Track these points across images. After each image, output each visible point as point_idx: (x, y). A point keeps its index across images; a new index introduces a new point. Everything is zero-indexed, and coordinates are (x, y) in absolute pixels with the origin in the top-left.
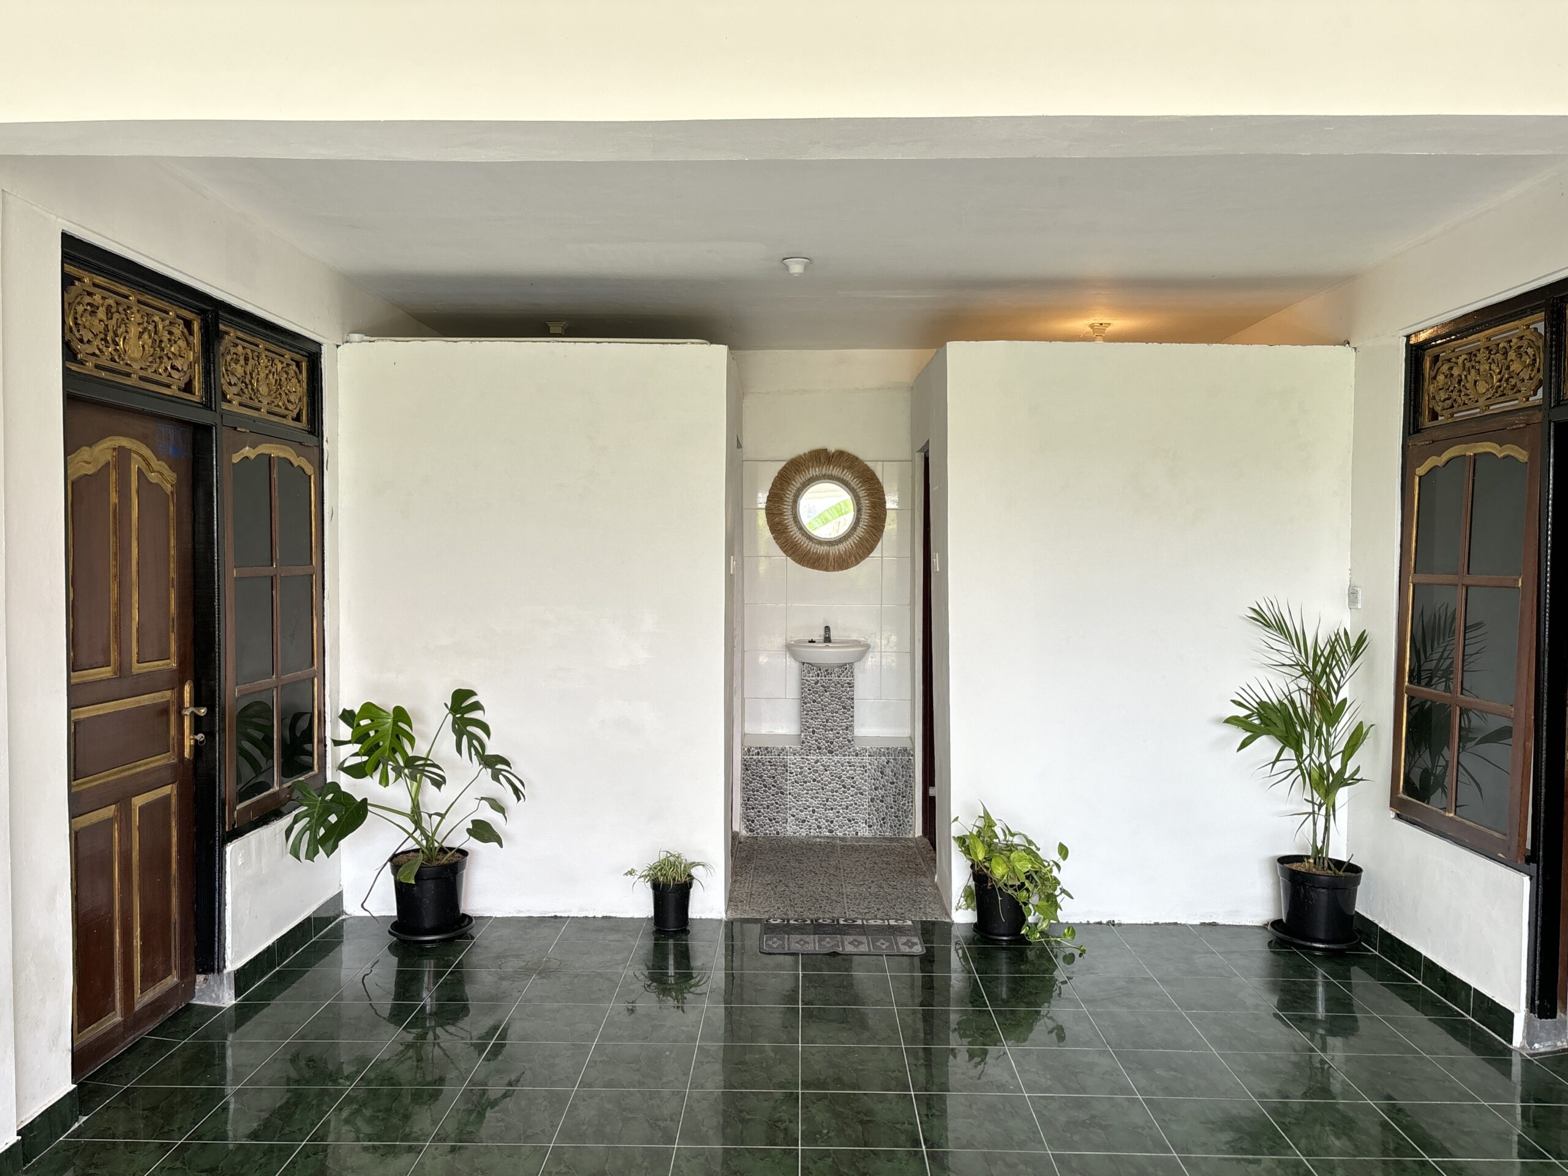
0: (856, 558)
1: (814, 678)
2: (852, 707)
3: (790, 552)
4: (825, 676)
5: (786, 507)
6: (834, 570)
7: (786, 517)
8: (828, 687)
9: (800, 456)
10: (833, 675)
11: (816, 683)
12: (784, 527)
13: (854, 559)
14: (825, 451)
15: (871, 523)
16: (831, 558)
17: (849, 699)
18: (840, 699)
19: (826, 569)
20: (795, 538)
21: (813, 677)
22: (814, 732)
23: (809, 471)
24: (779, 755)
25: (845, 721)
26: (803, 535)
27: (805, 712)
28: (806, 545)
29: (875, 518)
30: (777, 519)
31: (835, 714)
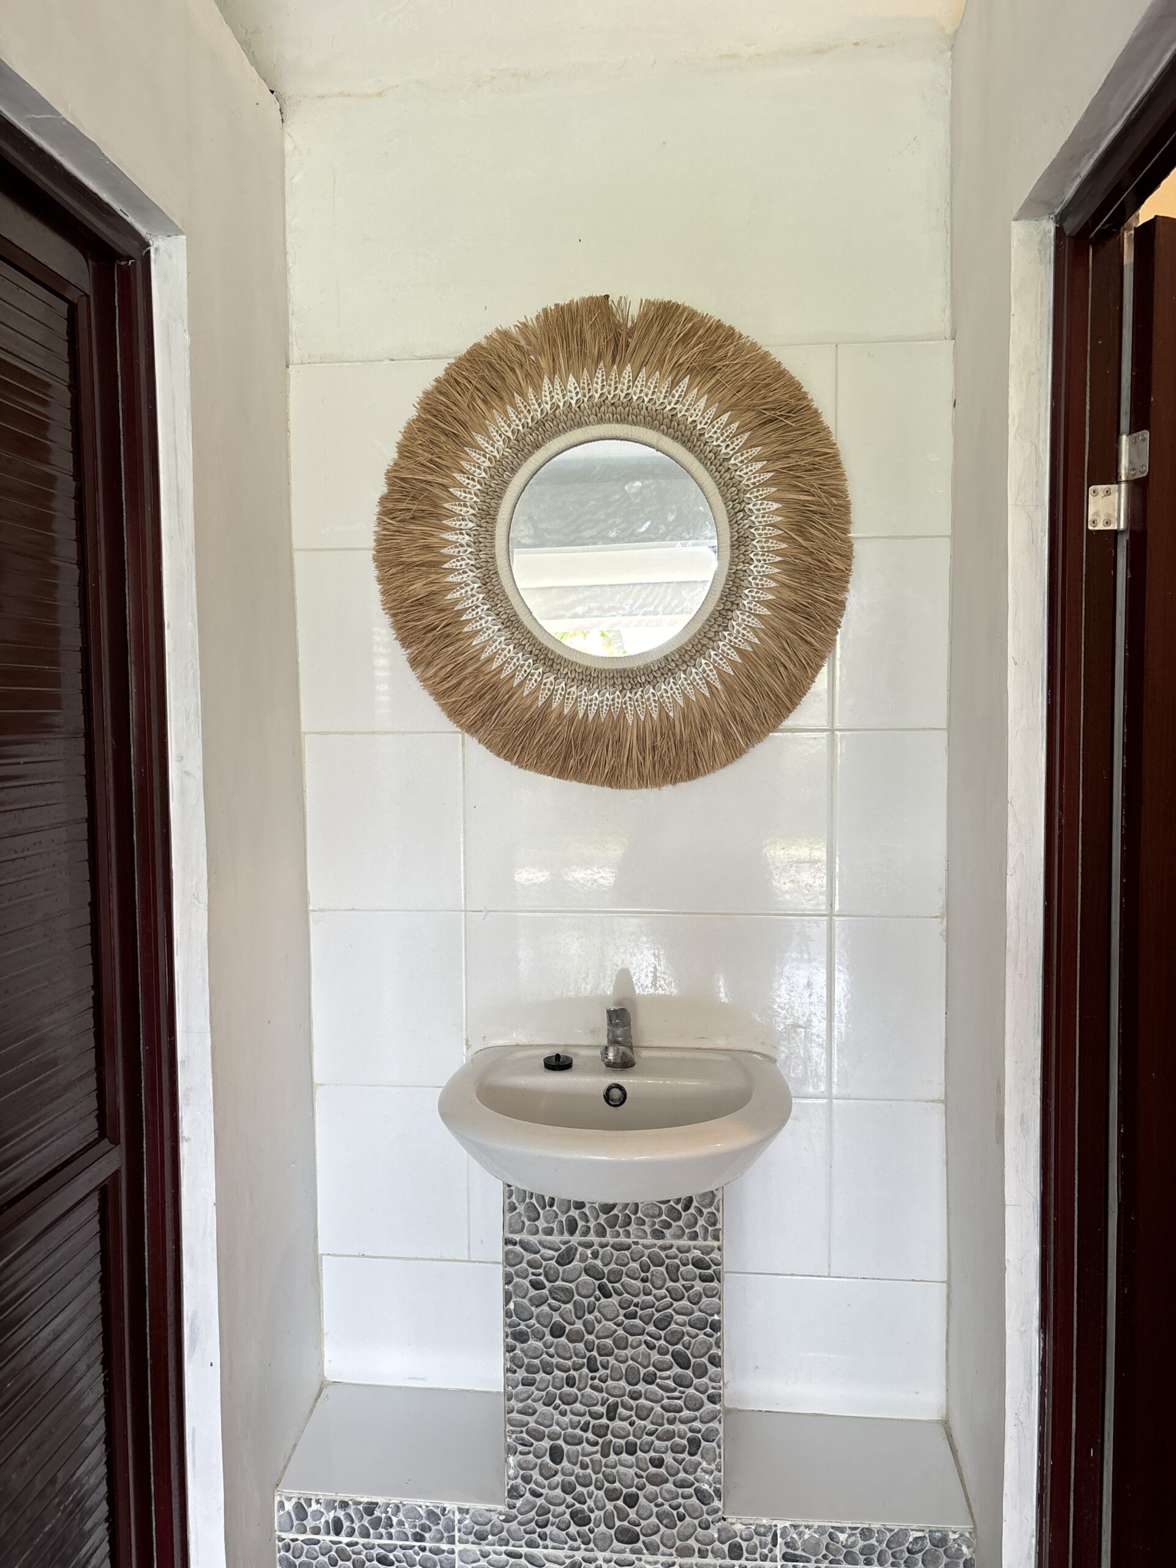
0: (727, 735)
1: (555, 1238)
2: (716, 1361)
3: (472, 714)
4: (601, 1233)
5: (451, 537)
6: (643, 781)
7: (451, 579)
8: (615, 1277)
9: (505, 334)
10: (632, 1228)
11: (565, 1258)
12: (447, 616)
13: (719, 738)
14: (600, 306)
15: (787, 594)
16: (632, 737)
17: (699, 1325)
18: (663, 1324)
19: (614, 779)
20: (490, 660)
21: (549, 1232)
22: (556, 1455)
23: (537, 389)
24: (418, 1537)
25: (686, 1413)
26: (519, 646)
27: (521, 1374)
28: (530, 686)
29: (808, 570)
30: (418, 585)
31: (641, 1387)
